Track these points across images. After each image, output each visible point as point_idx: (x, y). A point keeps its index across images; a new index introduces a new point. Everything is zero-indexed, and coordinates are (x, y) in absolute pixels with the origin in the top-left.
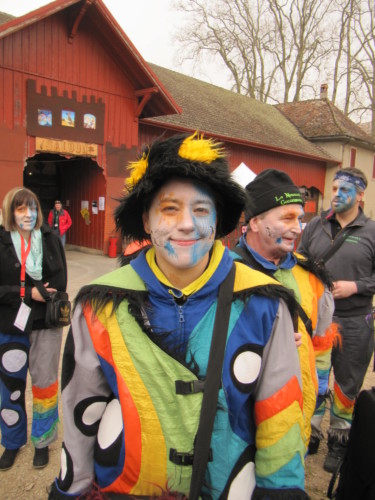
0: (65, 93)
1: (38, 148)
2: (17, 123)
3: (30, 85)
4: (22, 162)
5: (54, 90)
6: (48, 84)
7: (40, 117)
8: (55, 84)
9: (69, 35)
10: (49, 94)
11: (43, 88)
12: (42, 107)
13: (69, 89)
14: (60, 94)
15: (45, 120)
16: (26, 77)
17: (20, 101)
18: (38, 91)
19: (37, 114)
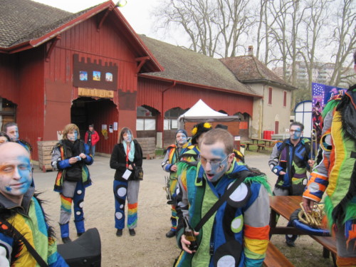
0: (95, 61)
1: (79, 94)
2: (67, 80)
3: (75, 57)
4: (70, 102)
5: (88, 59)
6: (85, 56)
7: (81, 76)
8: (89, 56)
9: (97, 27)
10: (86, 62)
11: (83, 59)
12: (82, 70)
13: (97, 58)
14: (92, 61)
15: (84, 77)
16: (73, 52)
17: (69, 67)
18: (80, 60)
19: (79, 74)
